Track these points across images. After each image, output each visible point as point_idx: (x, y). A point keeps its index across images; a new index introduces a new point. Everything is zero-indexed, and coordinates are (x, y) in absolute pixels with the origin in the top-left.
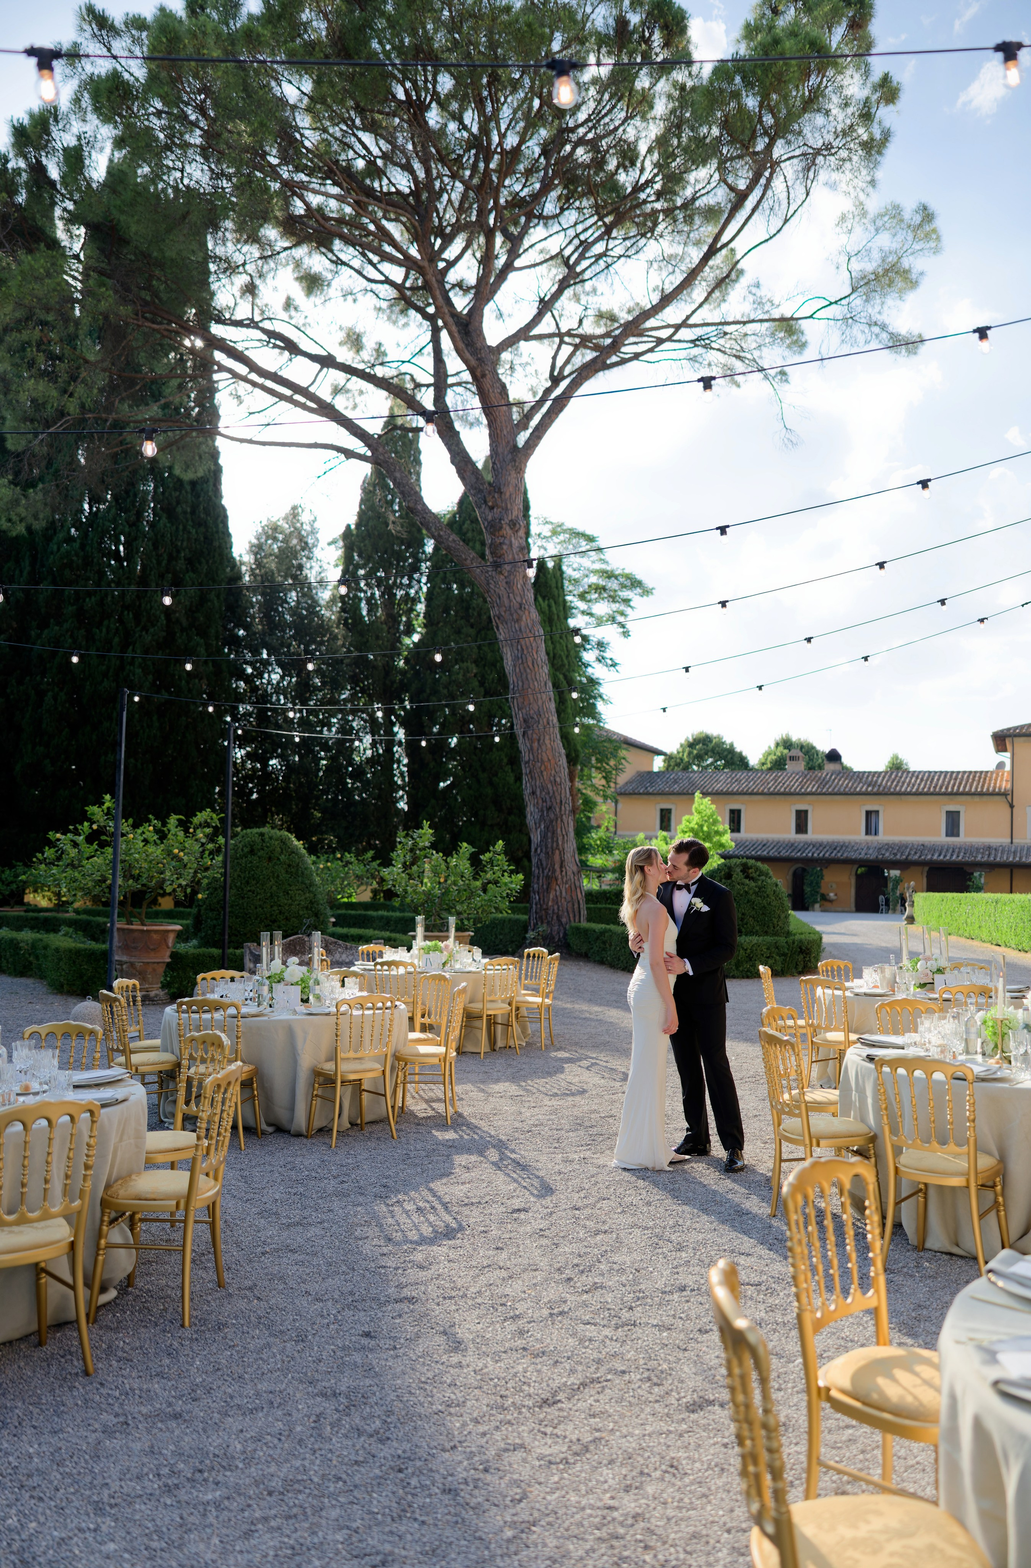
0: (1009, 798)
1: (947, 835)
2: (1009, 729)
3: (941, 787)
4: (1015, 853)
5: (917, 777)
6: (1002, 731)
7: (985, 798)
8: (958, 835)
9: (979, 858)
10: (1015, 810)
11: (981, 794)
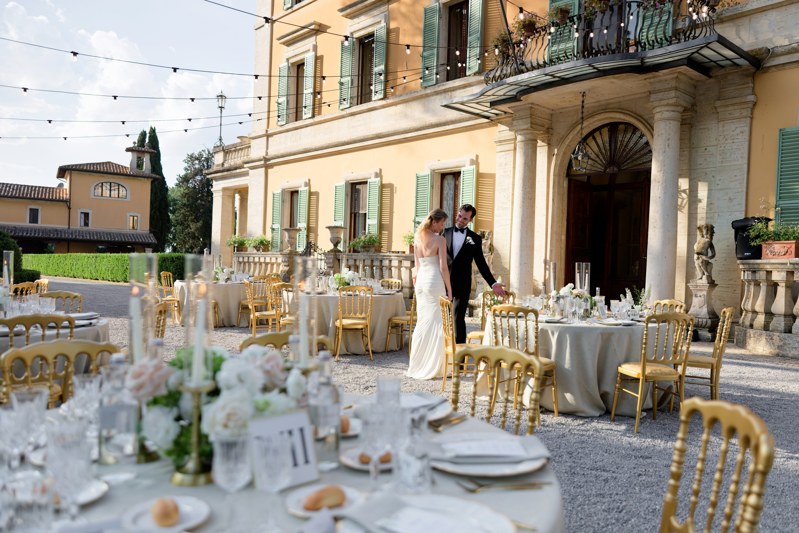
0: (68, 203)
1: (30, 222)
2: (69, 166)
3: (27, 195)
4: (72, 234)
5: (10, 188)
6: (65, 166)
7: (54, 203)
8: (37, 223)
9: (52, 235)
10: (71, 210)
11: (52, 200)
